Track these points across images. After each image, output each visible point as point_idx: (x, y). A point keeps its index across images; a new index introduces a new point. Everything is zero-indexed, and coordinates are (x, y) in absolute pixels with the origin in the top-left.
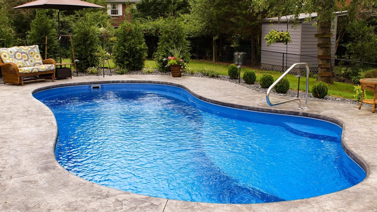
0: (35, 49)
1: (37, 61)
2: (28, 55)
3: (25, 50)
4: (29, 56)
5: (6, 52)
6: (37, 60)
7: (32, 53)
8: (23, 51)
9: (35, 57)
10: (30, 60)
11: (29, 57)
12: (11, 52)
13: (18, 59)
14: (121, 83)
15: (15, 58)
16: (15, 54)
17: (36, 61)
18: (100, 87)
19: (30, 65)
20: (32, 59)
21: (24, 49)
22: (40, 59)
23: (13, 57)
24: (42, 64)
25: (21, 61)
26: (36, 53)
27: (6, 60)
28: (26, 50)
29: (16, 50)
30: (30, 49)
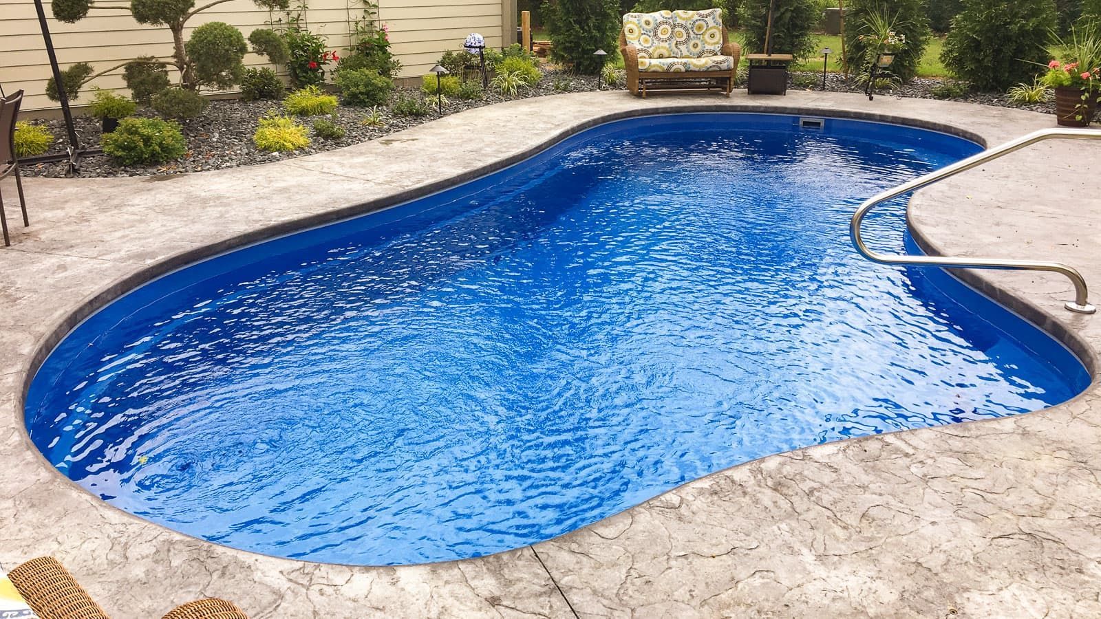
0: (709, 20)
1: (708, 47)
2: (690, 31)
3: (684, 19)
4: (691, 33)
5: (634, 23)
6: (709, 44)
7: (700, 28)
8: (679, 21)
9: (707, 37)
10: (692, 43)
11: (692, 35)
12: (648, 23)
13: (659, 39)
14: (876, 120)
15: (655, 35)
16: (656, 29)
17: (706, 45)
18: (822, 124)
19: (688, 54)
20: (697, 41)
21: (681, 18)
22: (717, 43)
23: (652, 34)
24: (719, 53)
25: (666, 45)
26: (711, 28)
27: (632, 39)
28: (687, 19)
29: (660, 19)
30: (696, 17)
